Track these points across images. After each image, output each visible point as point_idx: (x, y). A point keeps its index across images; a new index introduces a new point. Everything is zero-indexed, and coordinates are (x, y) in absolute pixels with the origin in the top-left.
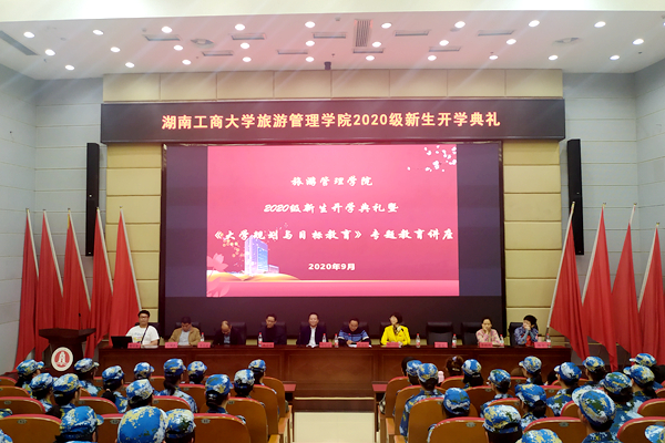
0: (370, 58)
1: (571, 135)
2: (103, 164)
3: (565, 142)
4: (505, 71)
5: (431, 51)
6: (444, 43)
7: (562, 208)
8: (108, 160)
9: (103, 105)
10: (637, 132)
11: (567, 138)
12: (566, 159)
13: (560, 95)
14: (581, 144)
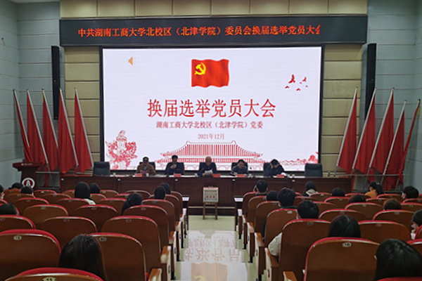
2: (62, 60)
7: (362, 90)
8: (66, 57)
9: (60, 21)
10: (416, 38)
11: (368, 43)
12: (366, 58)
13: (365, 13)
14: (377, 47)
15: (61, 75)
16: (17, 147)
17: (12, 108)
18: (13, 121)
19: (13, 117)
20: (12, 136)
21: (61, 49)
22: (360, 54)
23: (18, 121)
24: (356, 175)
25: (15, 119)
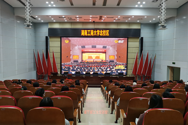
0: (102, 21)
1: (142, 36)
3: (140, 38)
4: (129, 23)
5: (114, 20)
6: (117, 19)
7: (139, 51)
8: (50, 40)
9: (49, 29)
10: (155, 36)
11: (141, 37)
12: (140, 41)
13: (140, 28)
14: (144, 38)
15: (48, 45)
16: (34, 67)
17: (33, 55)
18: (33, 59)
19: (33, 58)
20: (33, 64)
21: (49, 37)
22: (138, 40)
23: (35, 59)
24: (137, 76)
25: (34, 58)
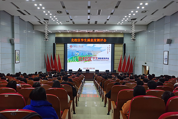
0: (95, 32)
2: (55, 46)
3: (123, 44)
4: (115, 33)
6: (105, 31)
8: (56, 45)
9: (55, 37)
10: (134, 42)
13: (123, 37)
14: (126, 44)
15: (55, 49)
20: (44, 63)
21: (55, 44)
22: (122, 46)
23: (45, 60)
